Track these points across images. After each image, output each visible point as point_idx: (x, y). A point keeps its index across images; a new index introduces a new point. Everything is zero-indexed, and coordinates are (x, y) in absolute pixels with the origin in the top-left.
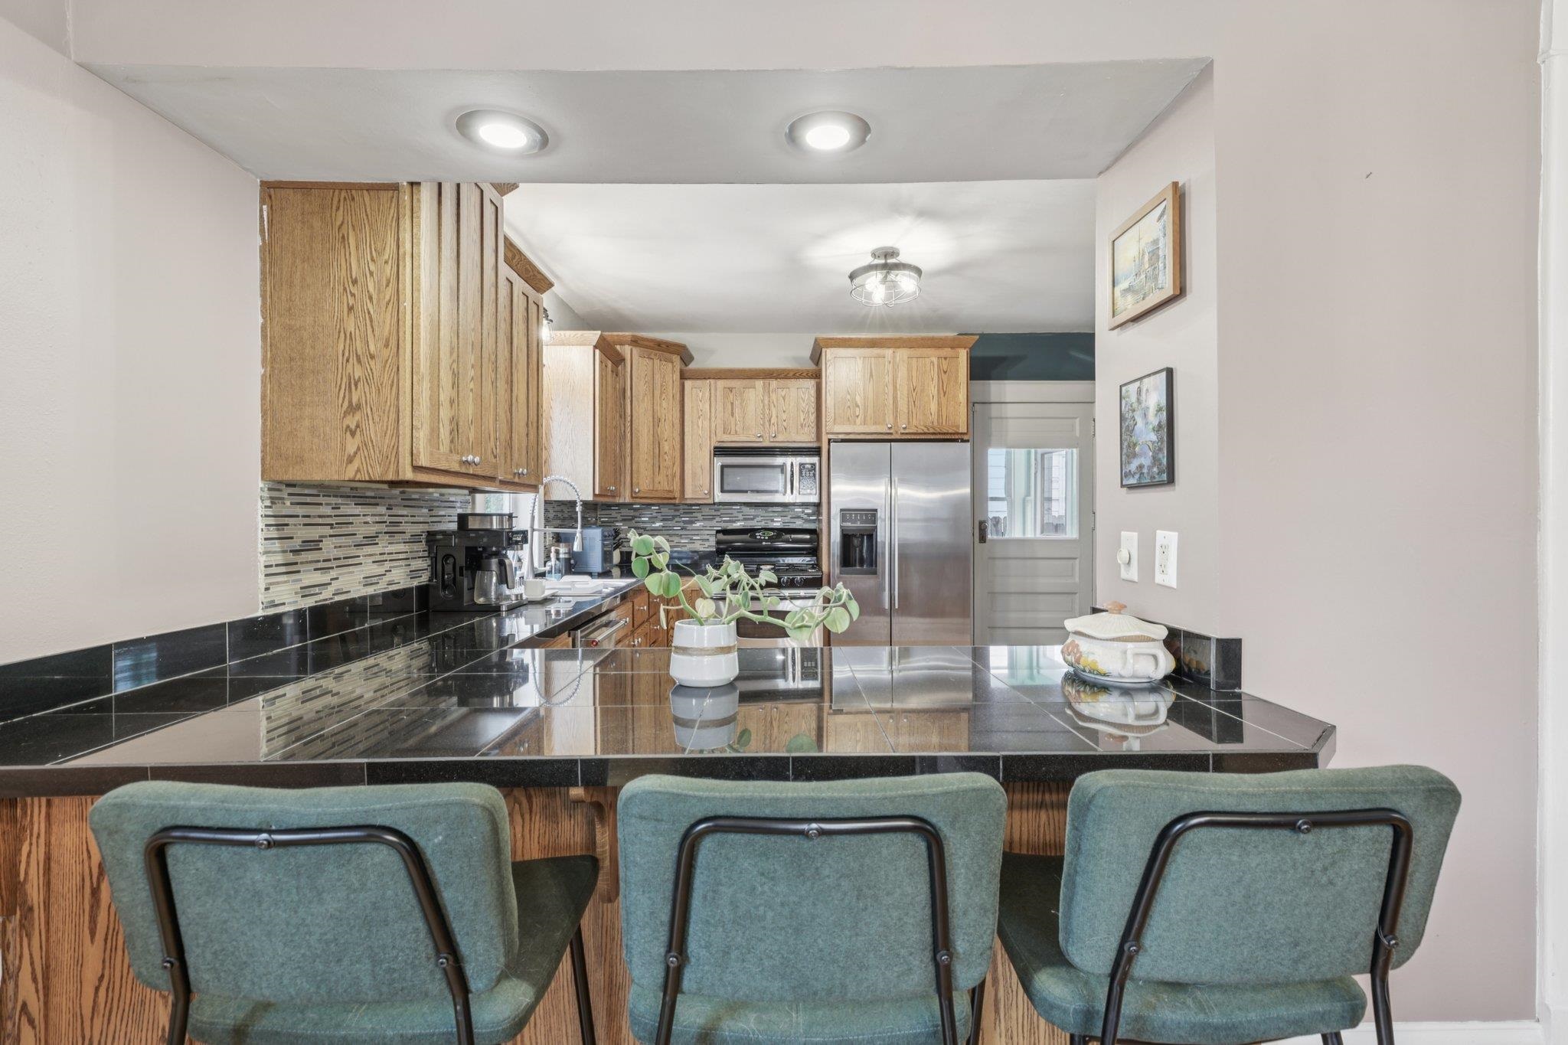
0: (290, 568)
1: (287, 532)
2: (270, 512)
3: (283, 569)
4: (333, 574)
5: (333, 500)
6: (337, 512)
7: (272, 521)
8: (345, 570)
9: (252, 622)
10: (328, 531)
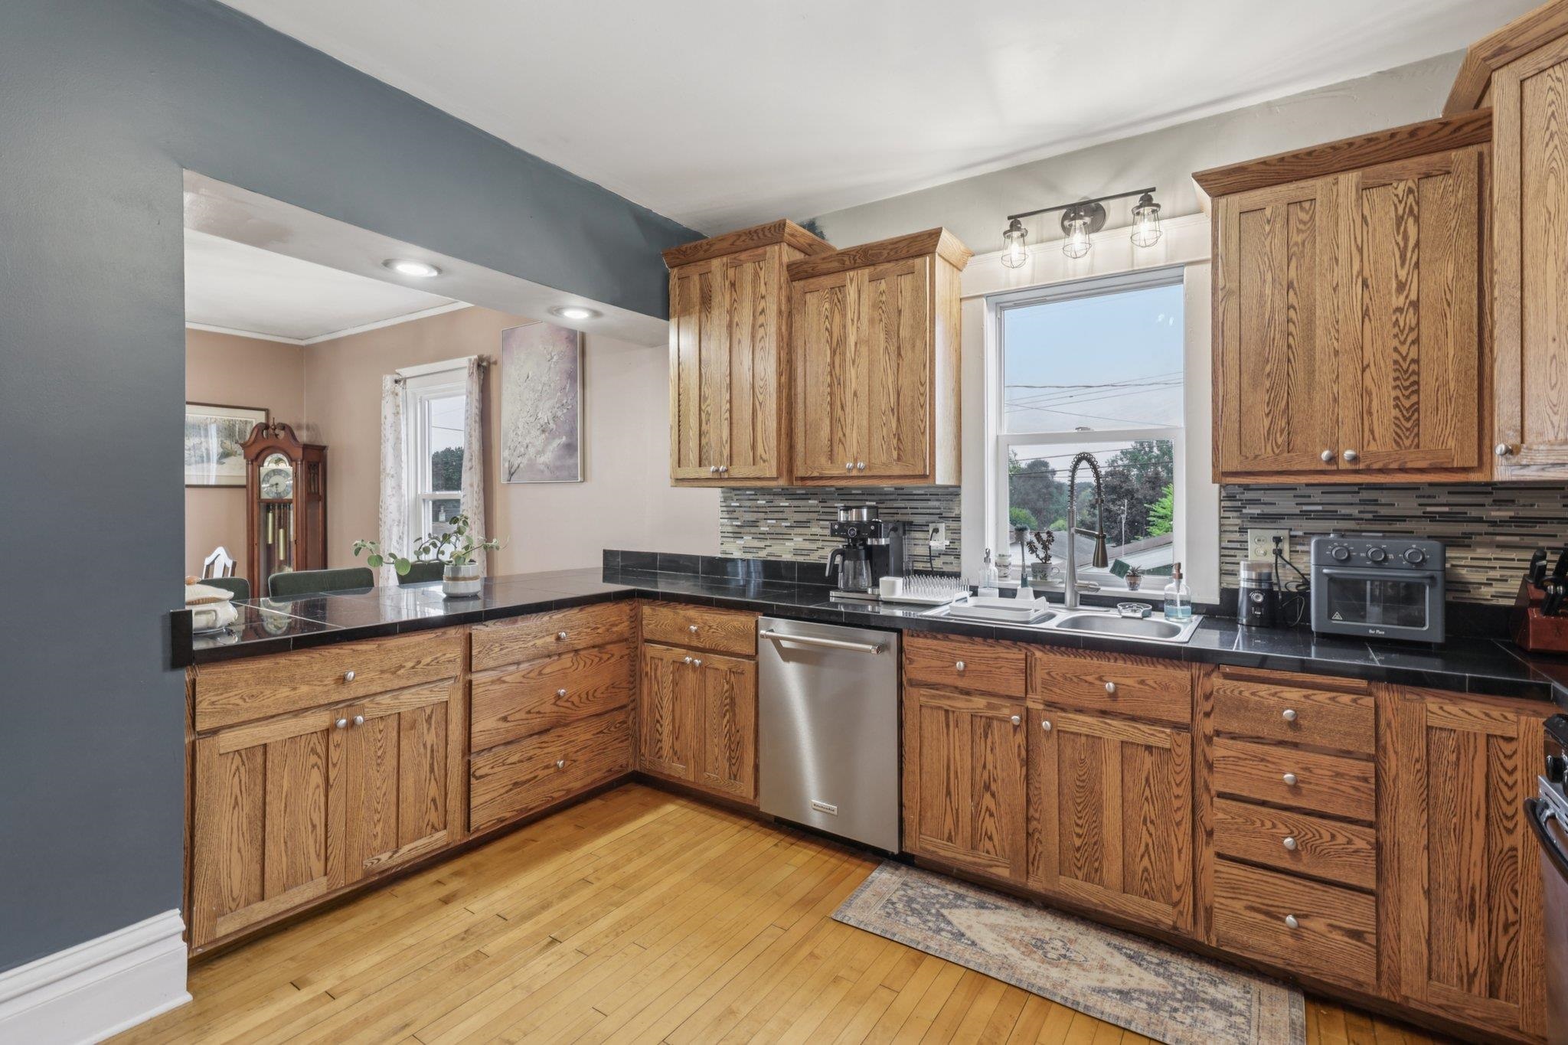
0: (737, 535)
1: (735, 515)
2: (724, 504)
3: (731, 535)
4: (768, 543)
5: (768, 497)
6: (771, 504)
7: (725, 509)
8: (778, 542)
9: (714, 558)
10: (762, 515)
